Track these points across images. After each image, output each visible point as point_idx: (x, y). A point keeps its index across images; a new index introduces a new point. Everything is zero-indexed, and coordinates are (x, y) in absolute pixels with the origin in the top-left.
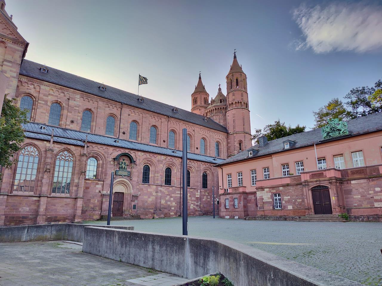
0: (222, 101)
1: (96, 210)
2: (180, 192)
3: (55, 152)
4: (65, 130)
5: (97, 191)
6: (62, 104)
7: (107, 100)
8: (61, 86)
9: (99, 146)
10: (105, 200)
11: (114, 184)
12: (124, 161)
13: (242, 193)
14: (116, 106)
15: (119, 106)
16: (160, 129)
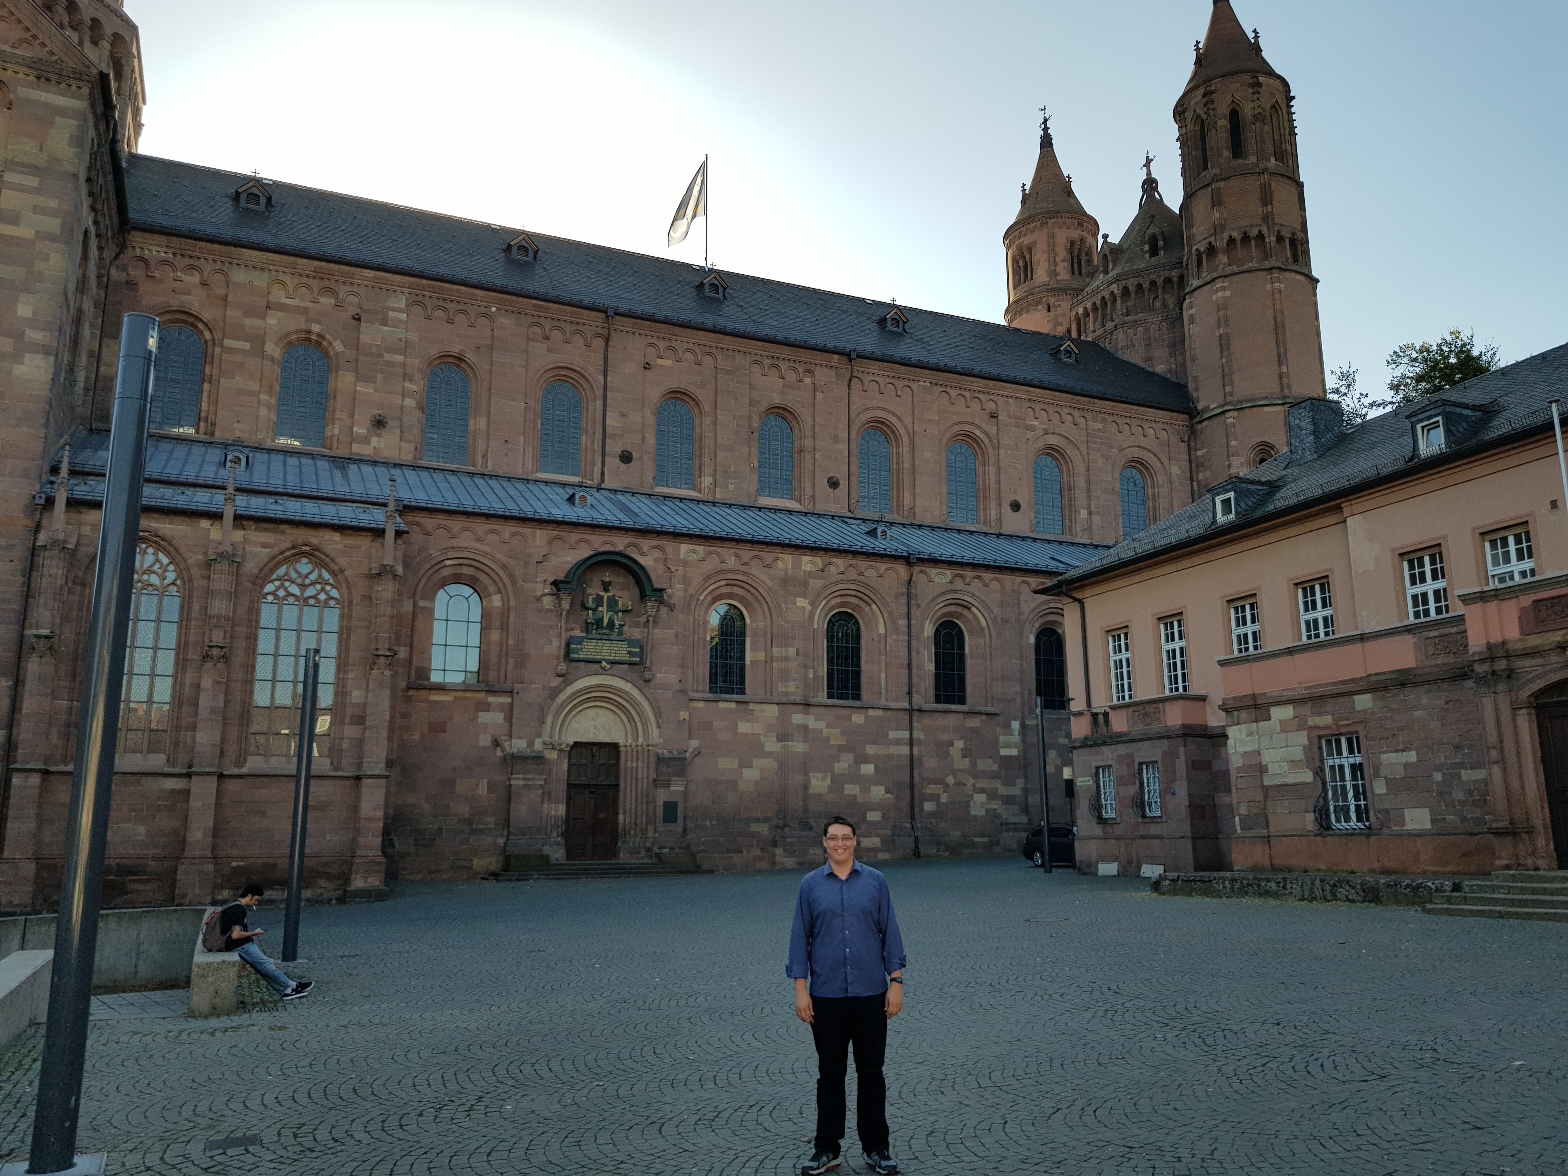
0: (1161, 243)
1: (481, 832)
2: (905, 734)
3: (250, 567)
4: (341, 462)
5: (485, 740)
6: (330, 344)
7: (535, 306)
8: (317, 263)
9: (481, 527)
10: (521, 782)
11: (562, 704)
12: (606, 590)
13: (1178, 736)
14: (581, 328)
15: (593, 328)
16: (811, 423)
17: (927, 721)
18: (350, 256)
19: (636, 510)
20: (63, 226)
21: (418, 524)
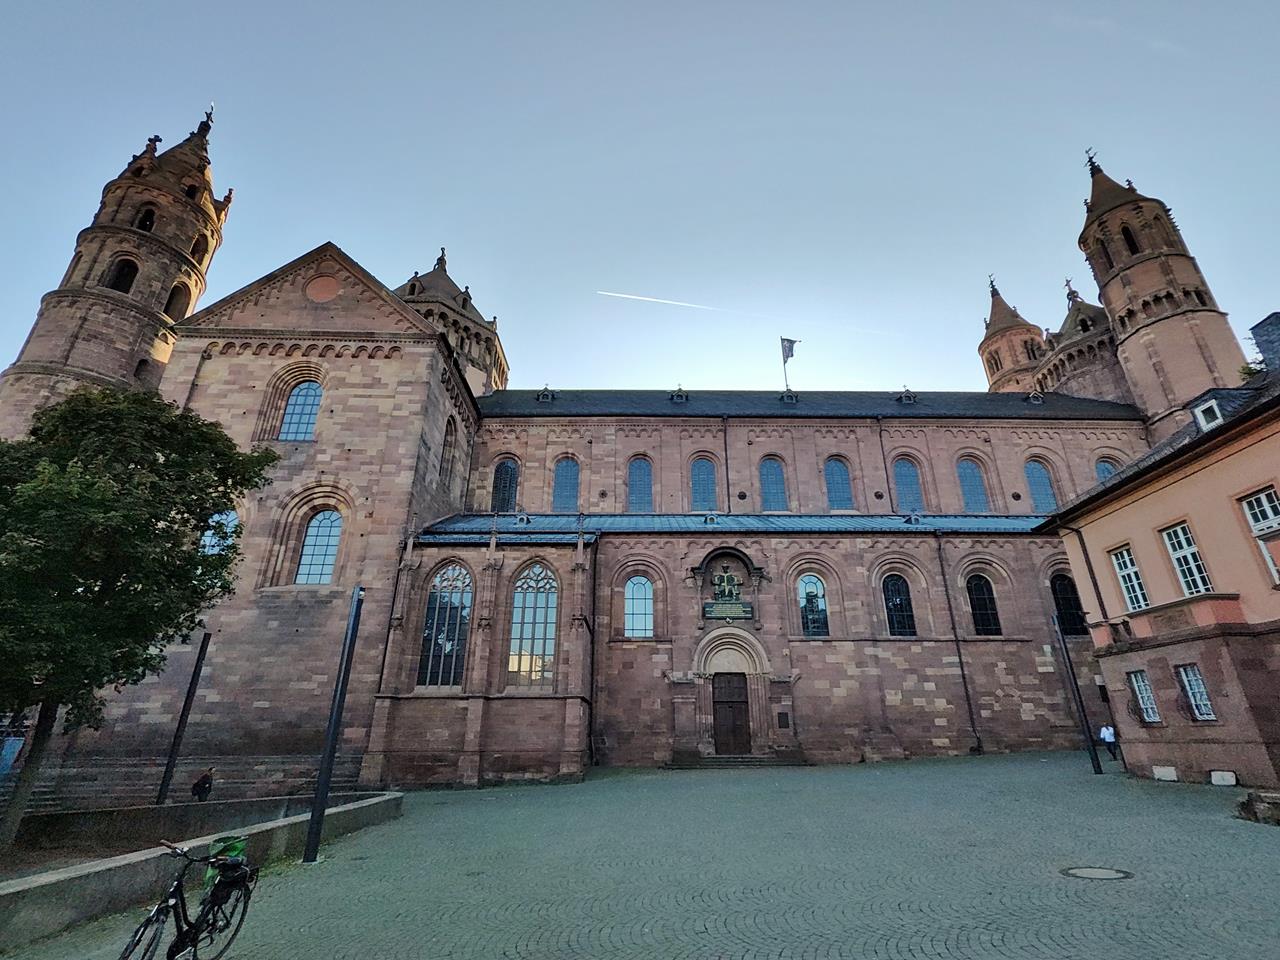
0: (1089, 323)
1: (659, 734)
2: (956, 659)
3: (507, 572)
5: (657, 673)
6: (578, 457)
7: (684, 420)
8: (569, 418)
9: (647, 540)
10: (680, 700)
11: (705, 646)
12: (725, 572)
13: (1215, 636)
14: (709, 428)
15: (717, 427)
16: (858, 461)
17: (972, 648)
19: (746, 523)
21: (611, 542)
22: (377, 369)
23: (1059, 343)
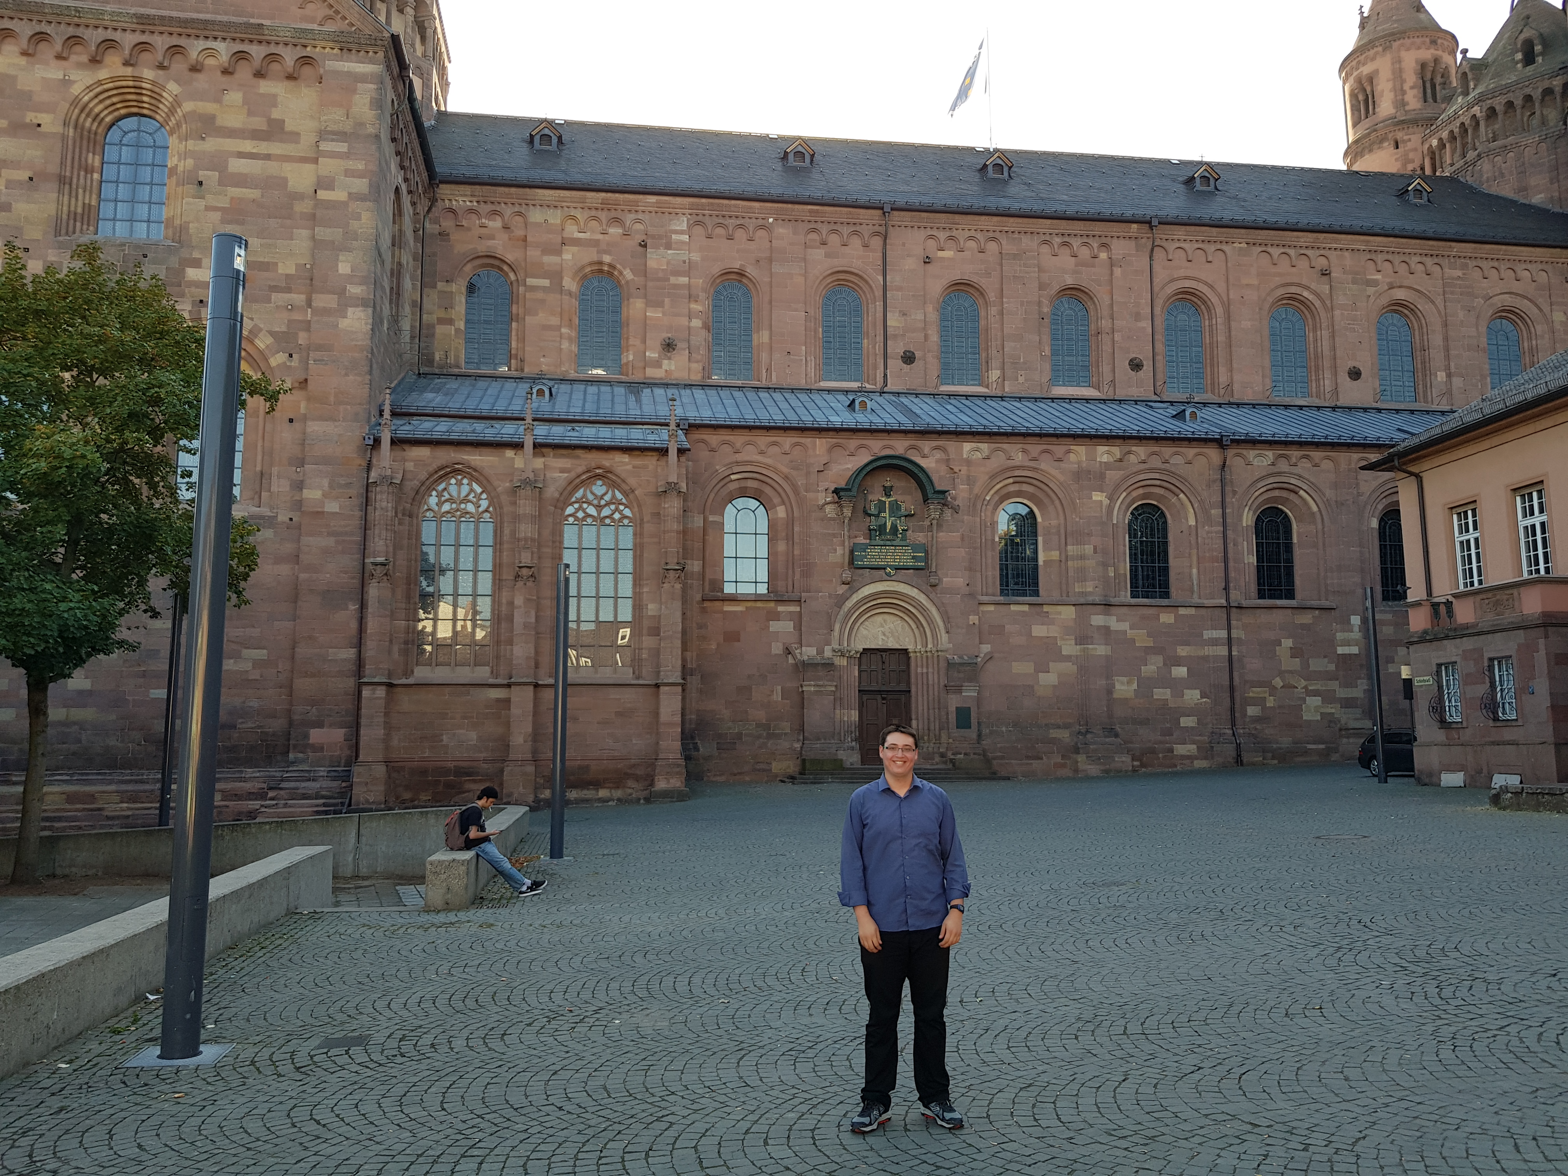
0: (1538, 48)
1: (778, 736)
2: (1223, 634)
3: (551, 492)
4: (636, 387)
5: (777, 649)
6: (621, 273)
7: (810, 211)
8: (603, 195)
9: (763, 440)
10: (813, 689)
11: (849, 611)
12: (888, 495)
13: (1537, 626)
14: (858, 228)
15: (870, 226)
16: (1106, 300)
17: (1247, 618)
18: (634, 183)
19: (918, 411)
20: (370, 185)
21: (703, 441)
22: (272, 100)
23: (1477, 81)
